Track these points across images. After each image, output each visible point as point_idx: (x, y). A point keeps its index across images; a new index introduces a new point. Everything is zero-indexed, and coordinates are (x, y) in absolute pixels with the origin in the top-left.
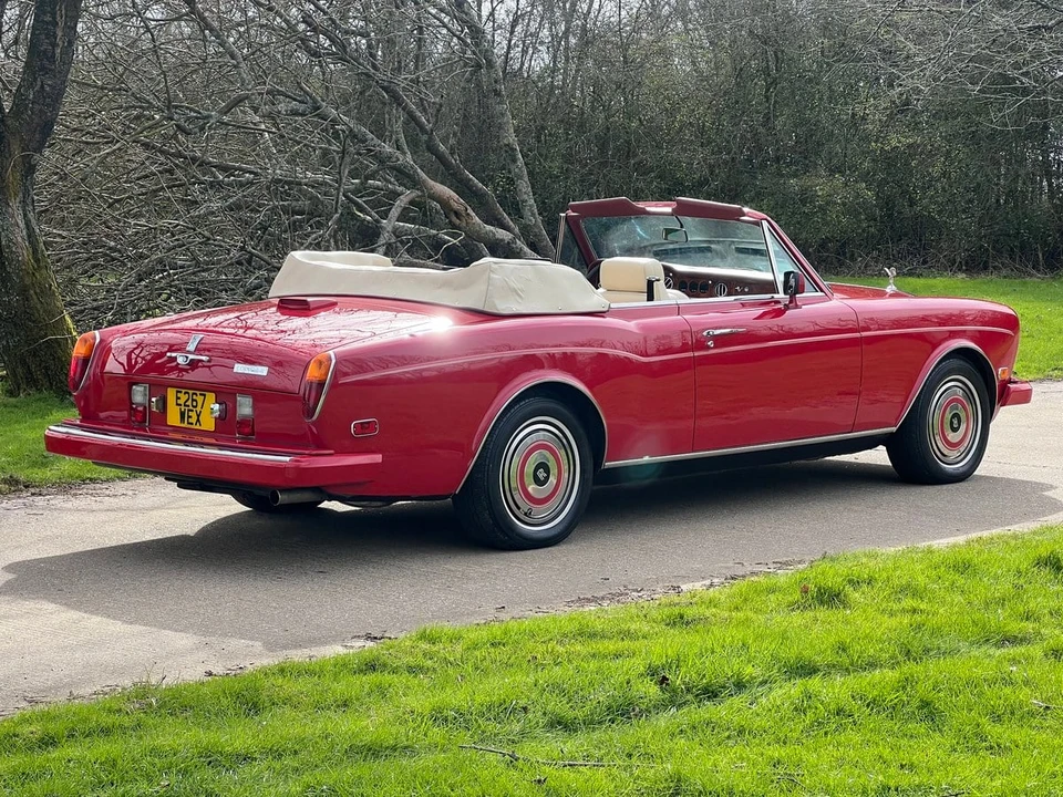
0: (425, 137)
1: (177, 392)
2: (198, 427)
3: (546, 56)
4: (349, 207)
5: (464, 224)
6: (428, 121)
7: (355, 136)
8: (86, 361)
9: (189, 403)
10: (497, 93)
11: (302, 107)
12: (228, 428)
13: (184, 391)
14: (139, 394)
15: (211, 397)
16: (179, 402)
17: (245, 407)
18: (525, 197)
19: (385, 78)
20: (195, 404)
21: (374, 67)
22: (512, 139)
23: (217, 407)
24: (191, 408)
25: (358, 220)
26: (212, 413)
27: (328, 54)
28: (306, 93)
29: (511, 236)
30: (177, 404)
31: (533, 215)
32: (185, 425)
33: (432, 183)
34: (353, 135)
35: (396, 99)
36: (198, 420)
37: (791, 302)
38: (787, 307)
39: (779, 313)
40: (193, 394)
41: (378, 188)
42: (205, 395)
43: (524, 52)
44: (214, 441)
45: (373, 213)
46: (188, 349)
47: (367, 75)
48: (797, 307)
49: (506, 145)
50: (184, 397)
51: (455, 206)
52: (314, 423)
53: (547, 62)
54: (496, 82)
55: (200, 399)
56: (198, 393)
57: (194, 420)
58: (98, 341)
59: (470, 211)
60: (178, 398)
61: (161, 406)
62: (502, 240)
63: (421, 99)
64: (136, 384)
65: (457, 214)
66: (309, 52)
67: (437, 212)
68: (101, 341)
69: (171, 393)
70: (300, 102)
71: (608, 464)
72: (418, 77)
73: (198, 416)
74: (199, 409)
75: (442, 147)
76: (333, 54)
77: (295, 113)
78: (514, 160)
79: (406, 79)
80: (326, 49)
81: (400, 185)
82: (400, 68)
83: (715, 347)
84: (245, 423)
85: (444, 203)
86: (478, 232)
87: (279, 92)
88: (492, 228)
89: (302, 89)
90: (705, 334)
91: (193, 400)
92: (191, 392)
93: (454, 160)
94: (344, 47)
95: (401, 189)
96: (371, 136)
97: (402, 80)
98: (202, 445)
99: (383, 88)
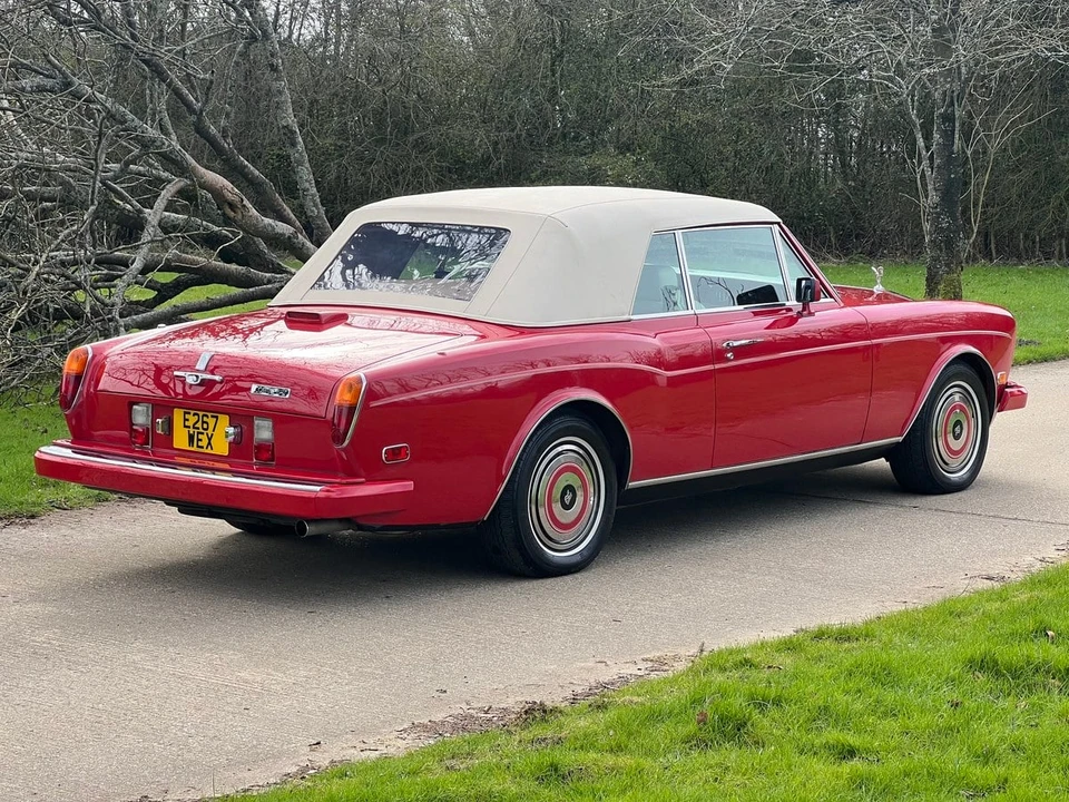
0: (193, 118)
1: (185, 413)
2: (209, 451)
3: (317, 23)
4: (106, 195)
5: (240, 217)
6: (196, 99)
7: (113, 116)
8: (78, 378)
9: (199, 425)
10: (274, 68)
11: (49, 83)
12: (243, 452)
13: (192, 412)
14: (141, 416)
15: (224, 419)
16: (187, 423)
17: (264, 431)
18: (307, 185)
19: (146, 50)
20: (205, 426)
21: (133, 36)
22: (290, 119)
23: (231, 430)
24: (201, 430)
25: (117, 209)
26: (227, 437)
27: (80, 22)
28: (54, 66)
29: (292, 229)
30: (185, 426)
31: (315, 205)
32: (194, 448)
33: (203, 170)
34: (111, 116)
35: (160, 74)
36: (209, 443)
37: (804, 309)
38: (800, 315)
39: (793, 321)
40: (204, 415)
41: (139, 174)
42: (217, 417)
43: (293, 19)
44: (227, 466)
45: (135, 203)
46: (197, 368)
47: (125, 46)
48: (810, 314)
49: (284, 127)
50: (192, 419)
51: (230, 196)
52: (345, 450)
53: (318, 30)
54: (272, 56)
55: (211, 421)
56: (209, 414)
57: (204, 443)
58: (90, 356)
59: (246, 202)
60: (186, 420)
61: (166, 427)
62: (283, 235)
63: (188, 74)
64: (137, 404)
65: (232, 206)
66: (58, 19)
67: (207, 201)
68: (94, 357)
69: (178, 415)
70: (47, 76)
71: (632, 484)
72: (184, 49)
73: (210, 439)
74: (210, 432)
75: (213, 130)
76: (86, 21)
77: (41, 89)
78: (294, 144)
79: (169, 51)
80: (75, 15)
81: (165, 170)
82: (161, 37)
83: (735, 359)
84: (262, 448)
85: (217, 193)
86: (255, 225)
87: (23, 65)
88: (271, 221)
89: (49, 62)
90: (725, 345)
91: (203, 422)
92: (201, 414)
93: (227, 145)
94: (98, 15)
95: (166, 174)
96: (131, 116)
97: (165, 53)
98: (213, 470)
99: (144, 61)
